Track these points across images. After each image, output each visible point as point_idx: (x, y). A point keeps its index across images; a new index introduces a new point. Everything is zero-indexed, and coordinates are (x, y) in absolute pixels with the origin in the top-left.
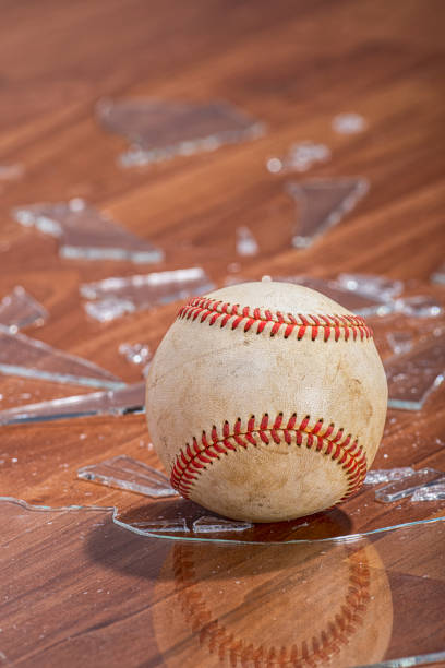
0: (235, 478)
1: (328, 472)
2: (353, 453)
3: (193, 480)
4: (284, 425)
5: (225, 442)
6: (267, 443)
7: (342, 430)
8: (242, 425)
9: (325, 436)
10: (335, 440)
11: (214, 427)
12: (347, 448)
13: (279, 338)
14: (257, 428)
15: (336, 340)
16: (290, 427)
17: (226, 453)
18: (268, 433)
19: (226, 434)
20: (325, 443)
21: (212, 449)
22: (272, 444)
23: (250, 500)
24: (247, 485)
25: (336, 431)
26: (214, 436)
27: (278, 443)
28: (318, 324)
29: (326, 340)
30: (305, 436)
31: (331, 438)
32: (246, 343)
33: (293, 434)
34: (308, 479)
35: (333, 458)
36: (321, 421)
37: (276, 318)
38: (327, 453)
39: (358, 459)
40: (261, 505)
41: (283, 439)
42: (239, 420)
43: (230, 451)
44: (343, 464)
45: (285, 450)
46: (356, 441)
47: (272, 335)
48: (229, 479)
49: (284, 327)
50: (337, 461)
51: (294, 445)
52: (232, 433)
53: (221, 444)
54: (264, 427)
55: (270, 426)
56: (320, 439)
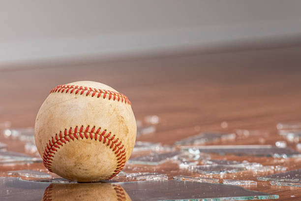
0: (69, 155)
1: (109, 154)
2: (119, 147)
3: (52, 158)
4: (90, 130)
5: (65, 138)
6: (82, 138)
7: (114, 136)
8: (72, 130)
9: (107, 137)
10: (112, 139)
11: (61, 132)
12: (117, 144)
13: (90, 97)
14: (78, 131)
15: (114, 100)
16: (92, 132)
17: (65, 143)
18: (83, 134)
19: (65, 134)
20: (107, 140)
21: (59, 141)
22: (85, 138)
23: (75, 166)
24: (74, 158)
25: (112, 135)
26: (60, 135)
27: (87, 138)
28: (106, 93)
29: (109, 99)
30: (98, 136)
31: (110, 138)
32: (76, 98)
33: (93, 134)
34: (100, 156)
35: (111, 148)
36: (106, 130)
37: (89, 89)
38: (108, 145)
39: (121, 150)
40: (80, 168)
41: (89, 136)
42: (71, 128)
43: (67, 142)
44: (115, 151)
45: (89, 142)
46: (121, 142)
47: (87, 95)
48: (66, 155)
49: (92, 92)
50: (112, 149)
51: (94, 139)
52: (68, 133)
53: (63, 139)
54: (81, 131)
55: (84, 131)
56: (105, 138)
